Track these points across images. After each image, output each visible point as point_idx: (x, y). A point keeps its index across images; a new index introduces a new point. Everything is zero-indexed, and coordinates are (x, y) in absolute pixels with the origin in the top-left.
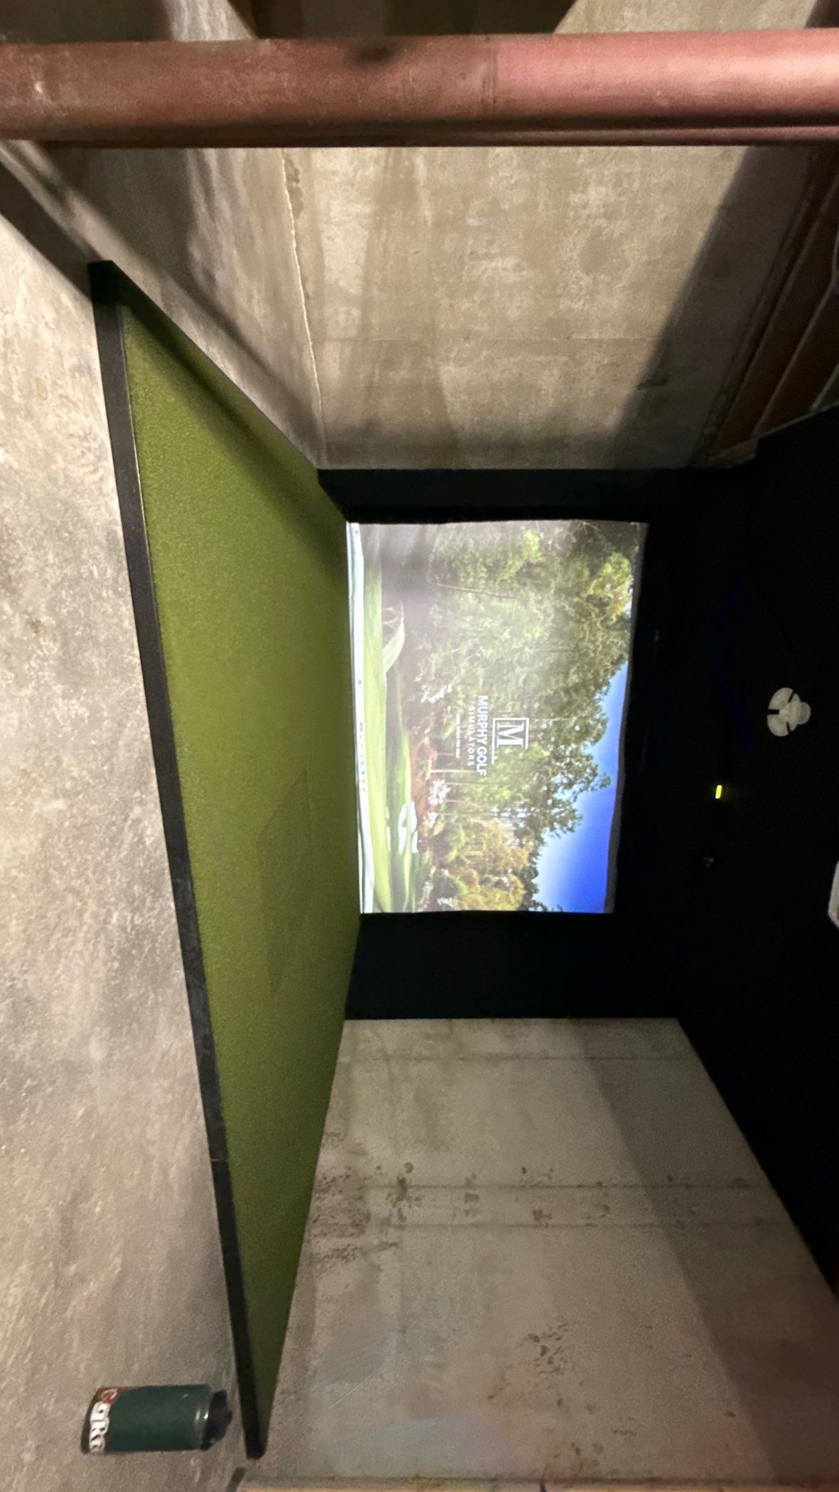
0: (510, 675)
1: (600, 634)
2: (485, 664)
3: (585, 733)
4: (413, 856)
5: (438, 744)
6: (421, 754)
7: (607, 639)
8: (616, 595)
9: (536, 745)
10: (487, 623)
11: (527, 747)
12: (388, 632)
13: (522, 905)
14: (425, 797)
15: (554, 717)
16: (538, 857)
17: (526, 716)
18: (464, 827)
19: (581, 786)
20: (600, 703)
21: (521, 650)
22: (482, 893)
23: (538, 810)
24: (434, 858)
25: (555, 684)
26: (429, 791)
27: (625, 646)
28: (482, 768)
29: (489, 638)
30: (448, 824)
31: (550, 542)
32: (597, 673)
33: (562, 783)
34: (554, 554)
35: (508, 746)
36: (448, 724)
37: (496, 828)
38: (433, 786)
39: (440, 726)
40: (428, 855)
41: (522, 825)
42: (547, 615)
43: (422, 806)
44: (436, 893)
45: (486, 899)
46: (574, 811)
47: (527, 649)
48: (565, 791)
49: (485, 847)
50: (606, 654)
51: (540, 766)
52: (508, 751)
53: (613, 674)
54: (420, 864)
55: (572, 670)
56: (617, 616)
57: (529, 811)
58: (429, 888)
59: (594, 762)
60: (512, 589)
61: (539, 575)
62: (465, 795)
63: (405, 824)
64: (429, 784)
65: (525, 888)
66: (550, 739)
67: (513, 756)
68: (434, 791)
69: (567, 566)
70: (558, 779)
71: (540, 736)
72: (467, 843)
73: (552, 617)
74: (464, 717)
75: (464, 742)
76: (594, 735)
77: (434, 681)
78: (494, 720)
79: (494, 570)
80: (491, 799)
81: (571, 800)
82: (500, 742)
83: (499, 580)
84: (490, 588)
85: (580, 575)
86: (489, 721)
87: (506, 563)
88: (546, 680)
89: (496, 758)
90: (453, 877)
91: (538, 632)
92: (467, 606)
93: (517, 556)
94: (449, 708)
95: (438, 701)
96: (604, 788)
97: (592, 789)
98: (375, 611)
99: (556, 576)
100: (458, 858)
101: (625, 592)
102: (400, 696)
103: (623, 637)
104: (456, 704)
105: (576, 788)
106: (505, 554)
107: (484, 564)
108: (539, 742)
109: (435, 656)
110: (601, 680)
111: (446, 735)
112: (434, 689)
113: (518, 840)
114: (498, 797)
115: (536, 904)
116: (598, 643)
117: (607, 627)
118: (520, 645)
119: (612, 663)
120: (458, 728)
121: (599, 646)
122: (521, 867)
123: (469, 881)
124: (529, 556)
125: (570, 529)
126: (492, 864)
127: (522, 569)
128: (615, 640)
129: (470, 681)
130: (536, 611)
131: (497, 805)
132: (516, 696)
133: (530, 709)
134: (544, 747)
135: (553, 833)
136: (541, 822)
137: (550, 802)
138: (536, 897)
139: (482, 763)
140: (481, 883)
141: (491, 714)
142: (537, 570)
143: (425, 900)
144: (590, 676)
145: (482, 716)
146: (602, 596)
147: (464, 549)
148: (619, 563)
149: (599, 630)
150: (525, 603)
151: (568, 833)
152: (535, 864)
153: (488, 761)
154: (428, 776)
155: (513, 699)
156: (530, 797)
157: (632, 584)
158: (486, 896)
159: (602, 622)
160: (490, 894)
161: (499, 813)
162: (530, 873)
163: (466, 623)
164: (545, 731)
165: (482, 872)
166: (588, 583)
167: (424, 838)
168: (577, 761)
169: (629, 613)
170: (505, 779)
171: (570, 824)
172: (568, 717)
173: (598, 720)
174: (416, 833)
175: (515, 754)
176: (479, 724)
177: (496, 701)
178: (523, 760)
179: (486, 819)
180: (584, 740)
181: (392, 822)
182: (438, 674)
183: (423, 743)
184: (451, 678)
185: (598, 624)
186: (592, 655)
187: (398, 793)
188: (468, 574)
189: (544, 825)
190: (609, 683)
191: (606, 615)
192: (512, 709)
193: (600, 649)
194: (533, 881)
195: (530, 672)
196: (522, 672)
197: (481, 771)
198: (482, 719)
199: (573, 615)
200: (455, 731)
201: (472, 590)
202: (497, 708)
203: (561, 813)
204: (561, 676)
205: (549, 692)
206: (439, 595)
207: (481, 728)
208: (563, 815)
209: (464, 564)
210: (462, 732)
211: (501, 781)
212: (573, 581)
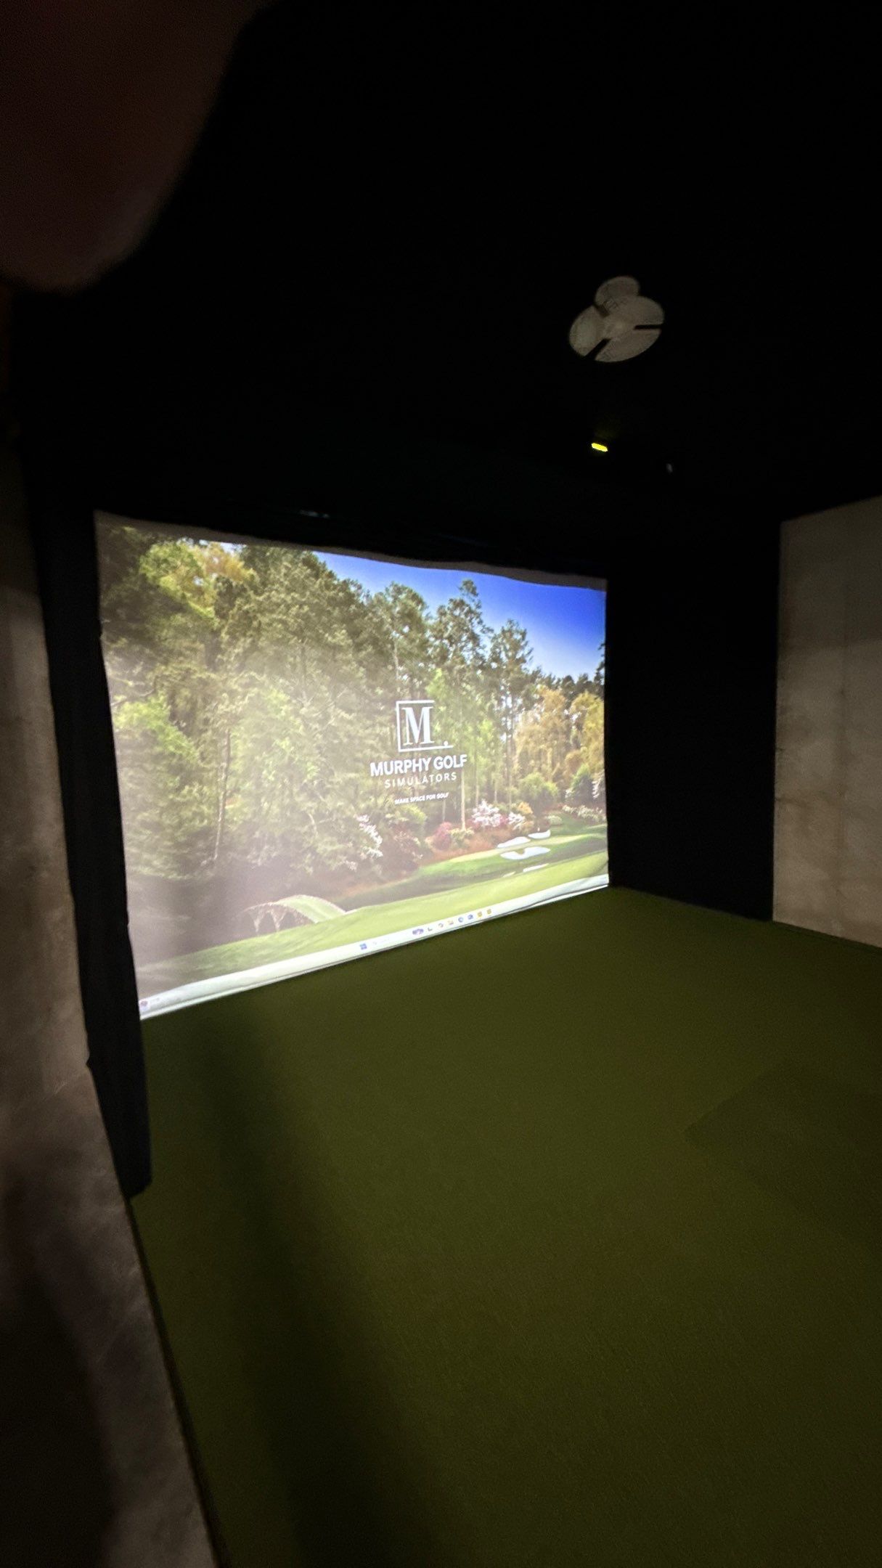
0: (341, 734)
1: (275, 597)
2: (326, 772)
3: (410, 617)
4: (553, 835)
5: (432, 824)
6: (444, 845)
7: (281, 584)
8: (211, 569)
9: (429, 689)
10: (269, 776)
11: (432, 701)
12: (291, 920)
13: (598, 694)
14: (492, 831)
15: (394, 665)
16: (552, 677)
17: (395, 705)
18: (523, 777)
19: (475, 621)
20: (373, 594)
21: (306, 721)
22: (587, 745)
23: (503, 681)
24: (555, 809)
25: (350, 664)
26: (487, 827)
27: (290, 556)
28: (458, 762)
29: (291, 769)
30: (520, 798)
31: (131, 683)
32: (333, 601)
33: (473, 649)
34: (150, 675)
35: (432, 729)
36: (408, 814)
37: (523, 735)
38: (480, 823)
39: (411, 826)
40: (552, 817)
41: (520, 701)
42: (252, 683)
43: (503, 833)
44: (589, 801)
45: (593, 739)
46: (503, 632)
47: (303, 711)
48: (481, 645)
49: (542, 746)
50: (305, 587)
51: (453, 683)
52: (438, 728)
53: (331, 575)
54: (561, 825)
55: (330, 639)
56: (247, 566)
57: (504, 693)
58: (584, 811)
59: (448, 605)
60: (214, 742)
61: (188, 700)
62: (488, 782)
63: (521, 851)
64: (478, 829)
65: (582, 691)
66: (421, 670)
67: (443, 720)
68: (485, 820)
69: (171, 652)
70: (468, 655)
71: (418, 684)
72: (540, 770)
73: (253, 673)
74: (399, 793)
75: (429, 790)
76: (413, 604)
77: (354, 842)
78: (400, 750)
79: (185, 773)
80: (492, 744)
81: (492, 635)
82: (427, 740)
83: (202, 765)
84: (216, 776)
85: (183, 631)
86: (402, 757)
87: (173, 755)
88: (346, 679)
89: (446, 743)
90: (573, 784)
91: (276, 694)
92: (245, 810)
93: (161, 737)
94: (388, 816)
95: (380, 833)
96: (477, 591)
97: (478, 607)
98: (264, 946)
99: (188, 671)
100: (554, 781)
101: (206, 553)
102: (375, 888)
103: (277, 559)
104: (382, 808)
105: (477, 630)
106: (157, 758)
107: (178, 790)
108: (425, 684)
109: (321, 848)
110: (341, 594)
111: (422, 815)
112: (365, 841)
113: (536, 705)
114: (490, 736)
115: (598, 678)
116: (289, 599)
117: (264, 584)
118: (298, 721)
119: (317, 576)
120: (413, 800)
121: (293, 598)
122: (563, 699)
123: (576, 762)
124: (158, 718)
126: (560, 736)
127: (180, 729)
128: (283, 571)
129: (351, 791)
130: (246, 701)
131: (499, 736)
132: (369, 722)
133: (384, 701)
135: (528, 659)
136: (517, 676)
137: (494, 665)
138: (591, 678)
139: (453, 760)
140: (578, 747)
141: (393, 756)
142: (181, 704)
143: (595, 813)
144: (336, 612)
145: (397, 768)
146: (215, 592)
147: (157, 827)
148: (158, 562)
149: (269, 598)
150: (235, 719)
151: (527, 639)
152: (559, 680)
153: (449, 752)
154: (470, 831)
155: (373, 726)
156: (489, 693)
157: (191, 541)
158: (590, 740)
159: (256, 593)
160: (589, 734)
161: (507, 732)
162: (568, 687)
163: (272, 808)
164: (412, 677)
165: (568, 747)
166: (198, 617)
167: (536, 825)
168: (447, 629)
169: (240, 548)
170: (470, 729)
171: (518, 637)
172: (392, 643)
173: (396, 599)
174: (530, 836)
175: (441, 716)
176: (406, 771)
177: (377, 751)
178: (448, 705)
179: (514, 749)
180: (420, 619)
181: (518, 867)
182: (344, 838)
183: (433, 844)
184: (348, 820)
185: (261, 598)
186: (306, 608)
187: (487, 867)
188: (195, 814)
189: (520, 672)
190: (345, 582)
191: (246, 586)
192: (386, 726)
193: (296, 596)
194: (576, 682)
195: (335, 704)
196: (338, 716)
197: (462, 761)
198: (400, 767)
199: (249, 640)
200: (417, 803)
201: (221, 804)
202: (384, 747)
203: (506, 650)
204: (339, 656)
205: (360, 674)
206: (232, 855)
207: (411, 768)
208: (508, 647)
209: (180, 824)
210: (417, 793)
211: (472, 734)
212: (194, 642)
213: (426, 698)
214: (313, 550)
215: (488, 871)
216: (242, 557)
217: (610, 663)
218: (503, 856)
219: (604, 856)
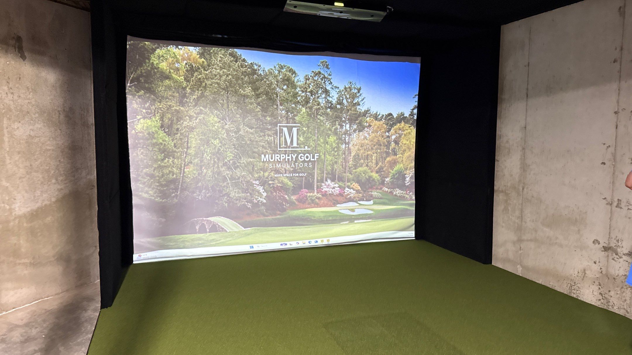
0: (246, 139)
1: (214, 71)
2: (237, 157)
3: (288, 81)
4: (375, 203)
5: (296, 189)
6: (303, 202)
7: (218, 65)
8: (183, 59)
9: (297, 118)
10: (207, 157)
11: (299, 125)
12: (215, 228)
13: (412, 124)
14: (334, 198)
15: (277, 105)
16: (378, 113)
17: (276, 126)
18: (355, 169)
19: (327, 83)
20: (267, 70)
21: (228, 131)
22: (403, 153)
23: (344, 115)
24: (377, 189)
25: (253, 105)
26: (330, 194)
27: (223, 52)
28: (313, 157)
29: (218, 154)
30: (353, 180)
31: (144, 111)
32: (244, 74)
33: (325, 98)
34: (153, 107)
35: (298, 139)
36: (282, 182)
37: (356, 145)
38: (326, 192)
39: (284, 188)
40: (375, 193)
41: (355, 127)
42: (201, 112)
43: (339, 199)
44: (402, 187)
45: (407, 150)
46: (346, 88)
47: (226, 127)
48: (331, 95)
49: (369, 152)
50: (230, 67)
51: (312, 115)
52: (301, 139)
53: (244, 60)
54: (381, 198)
55: (242, 92)
56: (200, 58)
57: (344, 122)
58: (398, 192)
59: (310, 74)
60: (181, 139)
61: (169, 119)
62: (333, 169)
63: (353, 210)
64: (325, 194)
65: (400, 122)
66: (293, 108)
67: (305, 135)
68: (330, 191)
69: (163, 97)
70: (322, 101)
71: (291, 115)
72: (367, 166)
73: (201, 108)
74: (277, 171)
75: (295, 171)
76: (290, 74)
77: (251, 194)
78: (279, 149)
79: (166, 153)
80: (336, 149)
81: (338, 90)
82: (295, 144)
83: (174, 149)
84: (181, 155)
85: (169, 88)
86: (280, 153)
87: (161, 144)
88: (250, 112)
89: (306, 147)
90: (391, 175)
91: (213, 118)
92: (195, 172)
93: (156, 136)
94: (270, 182)
95: (266, 191)
96: (329, 66)
97: (329, 75)
98: (200, 239)
99: (170, 106)
100: (377, 172)
101: (181, 52)
103: (216, 53)
104: (267, 178)
105: (329, 88)
106: (154, 145)
107: (163, 160)
108: (295, 115)
109: (232, 195)
110: (249, 70)
111: (290, 184)
112: (257, 194)
113: (366, 129)
114: (334, 145)
115: (412, 114)
116: (221, 72)
118: (224, 131)
119: (236, 61)
120: (285, 175)
121: (223, 72)
122: (385, 126)
123: (394, 163)
124: (155, 127)
125: (134, 95)
126: (382, 147)
127: (165, 132)
128: (219, 59)
129: (250, 168)
130: (198, 120)
131: (340, 145)
132: (262, 134)
133: (271, 123)
134: (299, 112)
135: (361, 104)
136: (354, 112)
137: (338, 106)
138: (407, 115)
139: (310, 157)
140: (395, 154)
141: (275, 152)
142: (166, 121)
143: (407, 194)
144: (246, 79)
145: (276, 158)
146: (185, 70)
147: (152, 176)
148: (159, 57)
149: (211, 72)
150: (192, 129)
151: (361, 92)
152: (383, 116)
153: (308, 152)
154: (319, 195)
155: (264, 136)
156: (335, 121)
157: (174, 47)
158: (404, 151)
159: (205, 70)
160: (404, 147)
161: (346, 143)
162: (390, 119)
163: (208, 172)
164: (287, 112)
165: (388, 154)
166: (175, 81)
167: (363, 196)
168: (309, 87)
169: (198, 49)
170: (322, 140)
171: (355, 91)
172: (277, 95)
173: (279, 72)
174: (358, 202)
175: (304, 133)
176: (282, 160)
177: (266, 149)
178: (308, 127)
179: (350, 153)
180: (294, 82)
181: (351, 219)
182: (245, 191)
183: (297, 200)
184: (248, 182)
185: (207, 72)
186: (230, 77)
187: (330, 216)
188: (170, 172)
189: (355, 110)
190: (252, 63)
191: (200, 67)
192: (271, 136)
193: (225, 71)
194: (395, 117)
195: (244, 124)
196: (244, 130)
197: (316, 157)
198: (278, 158)
199: (200, 92)
200: (287, 177)
201: (183, 168)
202: (270, 147)
203: (346, 98)
204: (247, 101)
205: (258, 110)
206: (186, 193)
207: (285, 159)
208: (348, 97)
209: (163, 176)
210: (288, 172)
211: (323, 143)
212: (174, 93)
213: (295, 123)
214: (234, 49)
215: (331, 218)
216: (199, 53)
217: (421, 107)
218: (340, 211)
219: (412, 220)
